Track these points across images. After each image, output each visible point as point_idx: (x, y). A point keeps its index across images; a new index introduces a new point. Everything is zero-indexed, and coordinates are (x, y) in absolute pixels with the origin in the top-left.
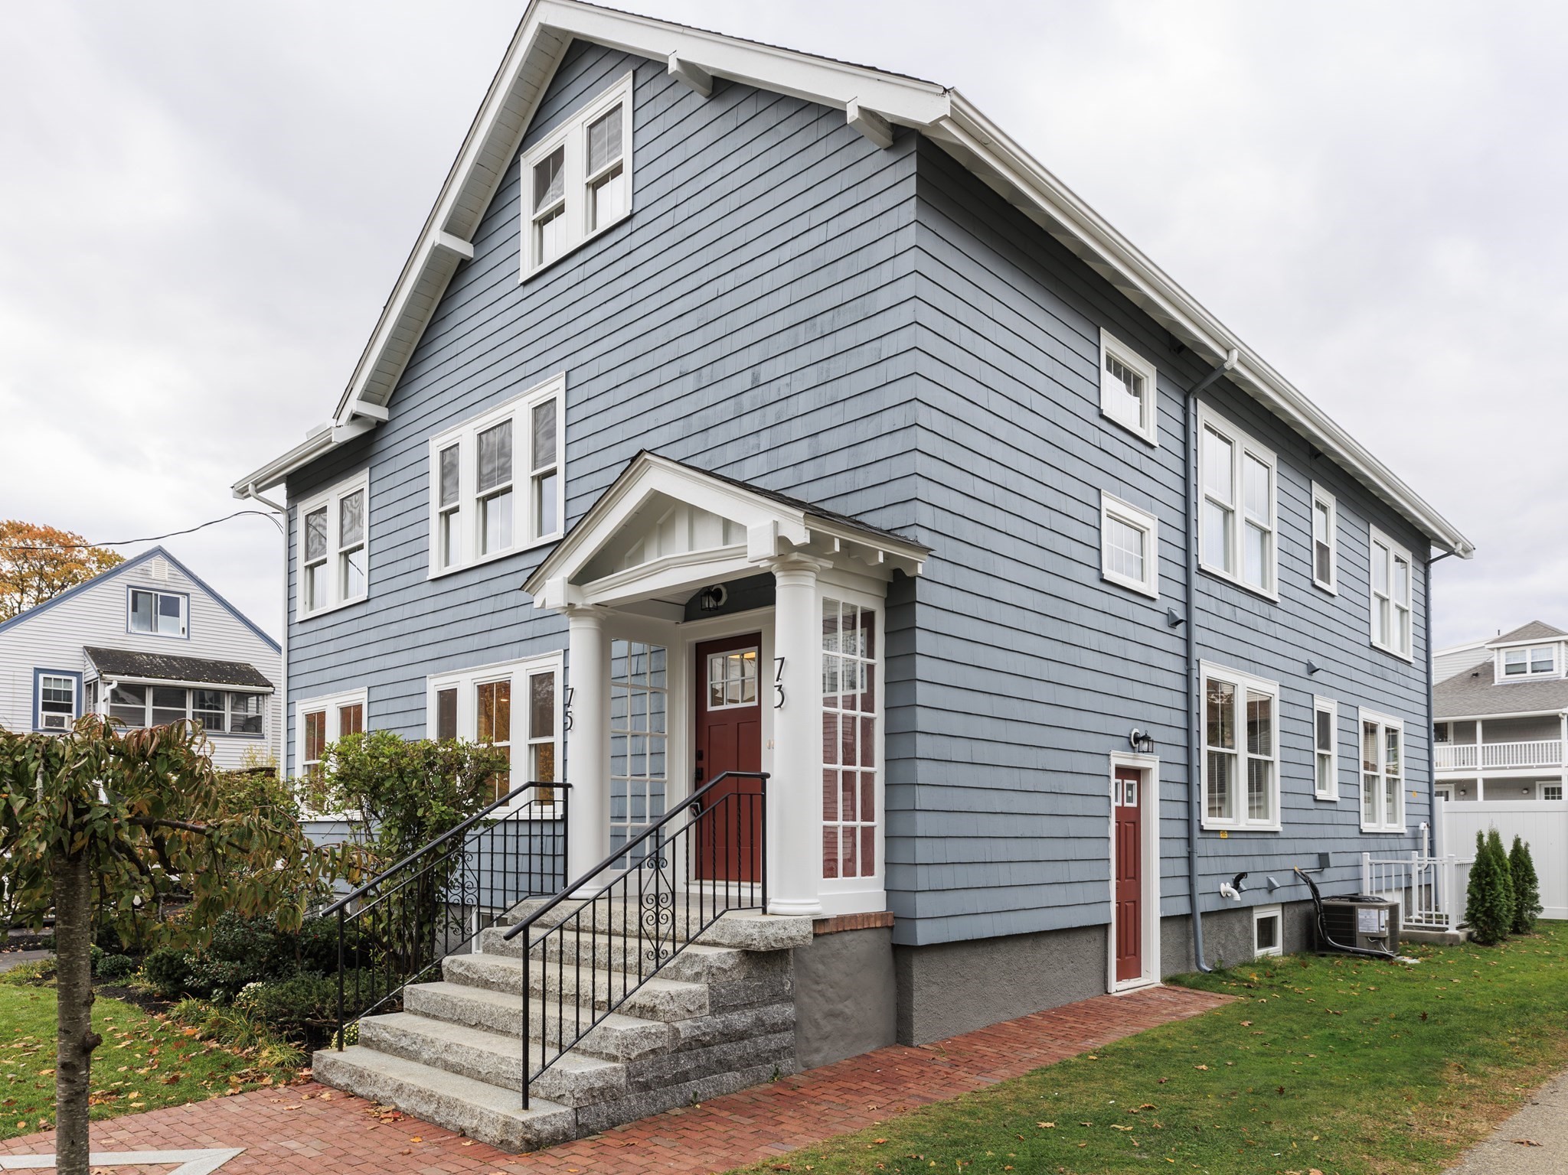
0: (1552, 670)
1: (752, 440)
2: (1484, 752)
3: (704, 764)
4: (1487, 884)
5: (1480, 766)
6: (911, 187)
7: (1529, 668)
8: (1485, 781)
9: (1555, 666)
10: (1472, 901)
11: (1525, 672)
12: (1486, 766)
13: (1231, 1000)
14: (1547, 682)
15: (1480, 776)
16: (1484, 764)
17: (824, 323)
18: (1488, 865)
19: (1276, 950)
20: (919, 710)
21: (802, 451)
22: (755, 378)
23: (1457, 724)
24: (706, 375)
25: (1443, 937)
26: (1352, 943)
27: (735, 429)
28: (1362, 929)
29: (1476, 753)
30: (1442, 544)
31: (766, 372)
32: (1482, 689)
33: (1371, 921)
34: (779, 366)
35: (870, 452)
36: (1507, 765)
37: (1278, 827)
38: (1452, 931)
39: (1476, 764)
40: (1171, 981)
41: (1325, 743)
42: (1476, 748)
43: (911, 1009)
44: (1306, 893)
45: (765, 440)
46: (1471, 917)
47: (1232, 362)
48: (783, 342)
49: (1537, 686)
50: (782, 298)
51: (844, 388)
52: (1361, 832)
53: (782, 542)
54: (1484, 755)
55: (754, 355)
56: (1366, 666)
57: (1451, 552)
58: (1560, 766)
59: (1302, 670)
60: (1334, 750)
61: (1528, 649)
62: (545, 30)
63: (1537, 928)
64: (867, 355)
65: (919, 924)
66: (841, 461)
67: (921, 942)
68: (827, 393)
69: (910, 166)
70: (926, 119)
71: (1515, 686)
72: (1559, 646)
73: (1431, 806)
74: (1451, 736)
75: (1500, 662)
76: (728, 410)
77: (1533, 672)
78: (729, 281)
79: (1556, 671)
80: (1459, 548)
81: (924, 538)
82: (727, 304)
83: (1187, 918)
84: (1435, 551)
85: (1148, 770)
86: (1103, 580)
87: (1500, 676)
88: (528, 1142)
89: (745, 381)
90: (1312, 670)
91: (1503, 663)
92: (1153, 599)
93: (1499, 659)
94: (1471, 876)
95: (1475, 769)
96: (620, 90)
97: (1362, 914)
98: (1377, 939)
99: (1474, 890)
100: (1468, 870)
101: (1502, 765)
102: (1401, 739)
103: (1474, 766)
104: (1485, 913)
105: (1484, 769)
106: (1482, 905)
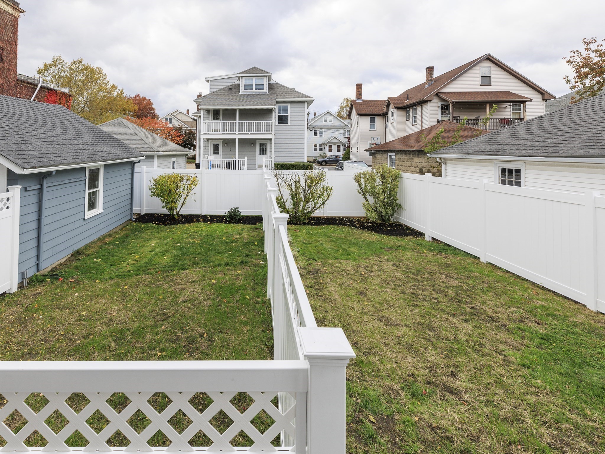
0: (263, 89)
2: (239, 125)
5: (237, 132)
7: (254, 87)
8: (239, 139)
11: (252, 89)
12: (240, 132)
14: (263, 94)
15: (237, 137)
16: (239, 131)
23: (225, 111)
29: (236, 125)
32: (235, 95)
36: (249, 132)
39: (236, 131)
42: (236, 123)
49: (260, 96)
54: (239, 127)
58: (272, 134)
61: (254, 78)
71: (248, 95)
72: (266, 78)
74: (221, 117)
75: (243, 83)
77: (255, 89)
79: (265, 90)
87: (242, 90)
91: (244, 84)
93: (242, 82)
95: (235, 134)
101: (247, 132)
103: (235, 132)
105: (239, 134)
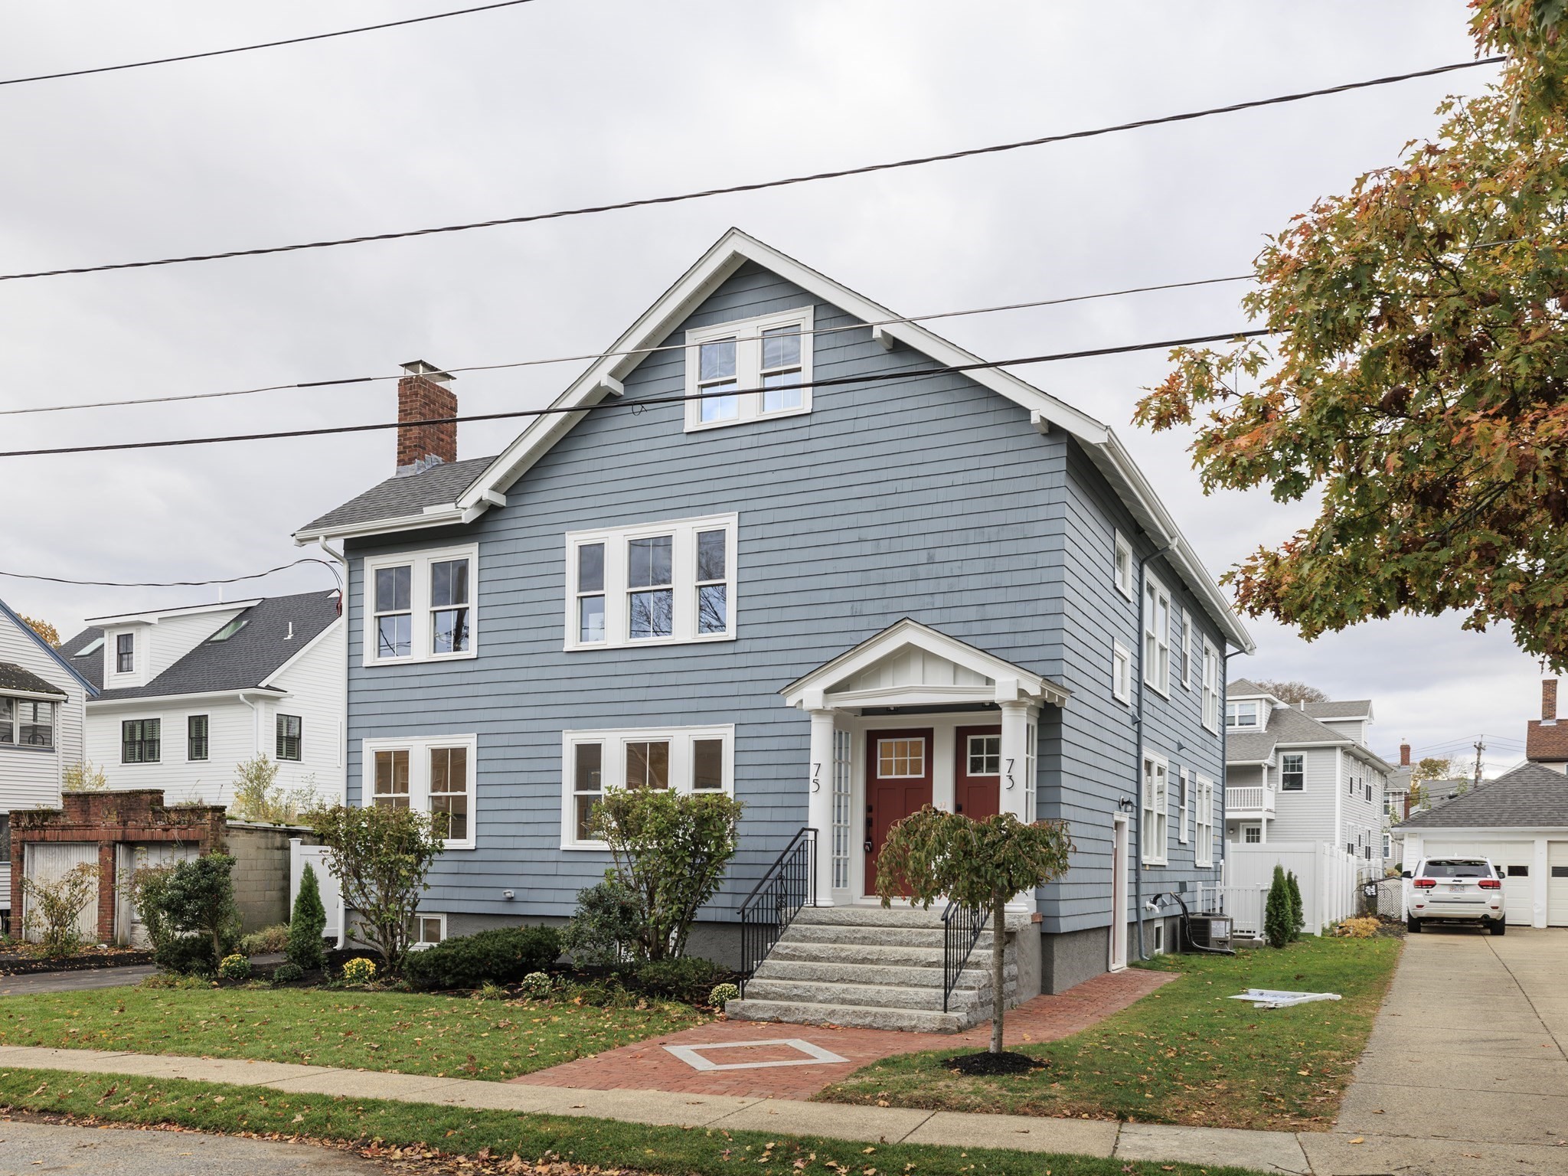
0: (1255, 724)
1: (927, 598)
3: (873, 815)
4: (1280, 904)
6: (1063, 464)
7: (1237, 723)
9: (1258, 722)
10: (1270, 915)
11: (1234, 725)
13: (1176, 976)
14: (1251, 735)
17: (992, 533)
18: (1281, 890)
19: (1161, 950)
20: (1062, 789)
21: (972, 613)
22: (930, 557)
24: (884, 546)
25: (1252, 943)
26: (1207, 944)
27: (911, 588)
28: (1213, 935)
30: (1236, 642)
31: (940, 555)
33: (1218, 930)
34: (953, 554)
35: (1027, 624)
37: (1166, 863)
38: (1257, 938)
40: (1131, 965)
41: (1183, 803)
43: (1052, 972)
44: (1178, 910)
45: (939, 601)
46: (1269, 929)
47: (1173, 545)
48: (957, 537)
49: (1243, 738)
50: (957, 507)
51: (1006, 579)
52: (1195, 867)
53: (1022, 693)
55: (930, 541)
56: (1198, 741)
57: (1242, 651)
58: (1261, 810)
59: (1174, 747)
60: (1186, 808)
61: (1237, 704)
62: (736, 256)
63: (1300, 938)
64: (1027, 561)
65: (1061, 919)
66: (1004, 625)
67: (1062, 931)
68: (994, 580)
69: (1063, 451)
70: (1093, 441)
72: (1261, 703)
73: (1223, 847)
76: (906, 574)
77: (1240, 724)
78: (907, 485)
79: (1258, 725)
80: (1248, 648)
81: (1066, 684)
82: (904, 500)
83: (1137, 923)
84: (1230, 649)
85: (1123, 823)
86: (1114, 698)
88: (959, 1027)
89: (923, 557)
90: (1181, 747)
92: (1127, 706)
94: (1269, 899)
96: (804, 316)
97: (1214, 925)
98: (1224, 942)
99: (1271, 909)
100: (1266, 895)
102: (1212, 792)
104: (1278, 925)
106: (1276, 919)
